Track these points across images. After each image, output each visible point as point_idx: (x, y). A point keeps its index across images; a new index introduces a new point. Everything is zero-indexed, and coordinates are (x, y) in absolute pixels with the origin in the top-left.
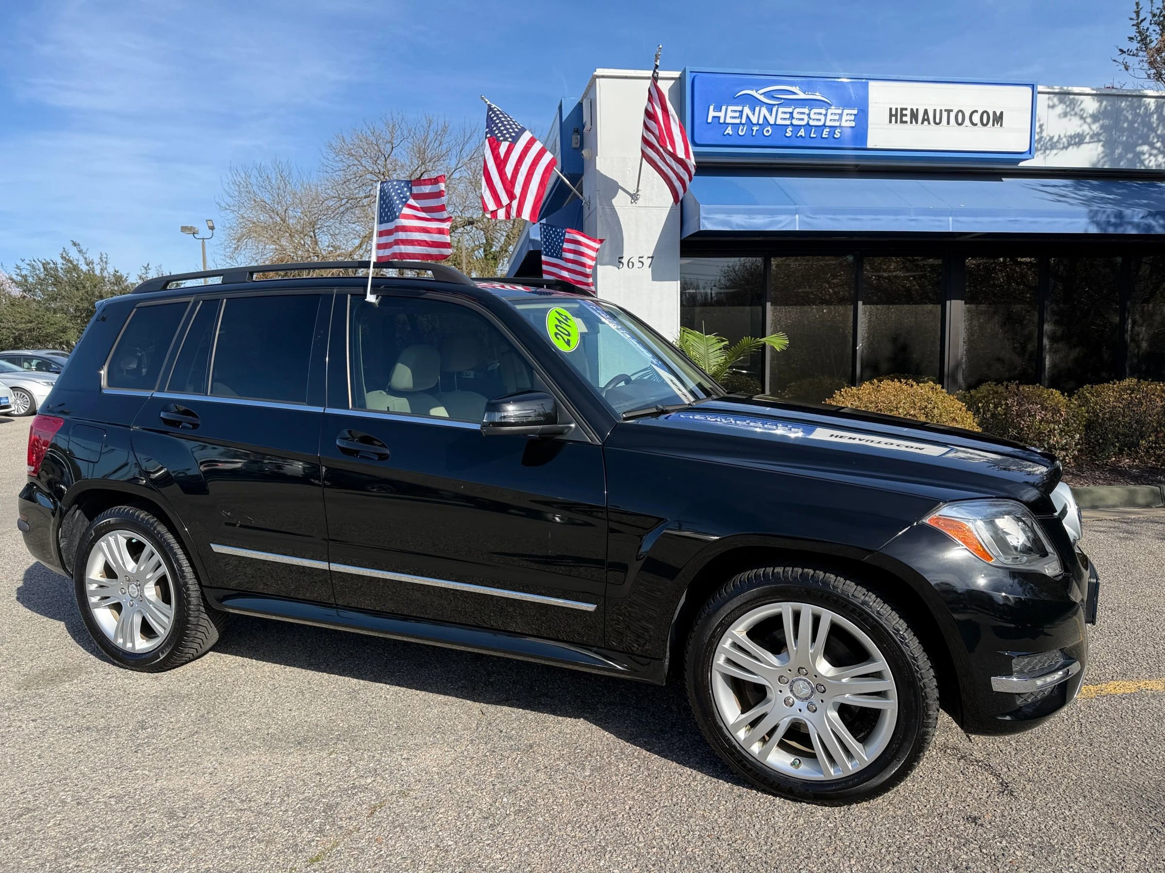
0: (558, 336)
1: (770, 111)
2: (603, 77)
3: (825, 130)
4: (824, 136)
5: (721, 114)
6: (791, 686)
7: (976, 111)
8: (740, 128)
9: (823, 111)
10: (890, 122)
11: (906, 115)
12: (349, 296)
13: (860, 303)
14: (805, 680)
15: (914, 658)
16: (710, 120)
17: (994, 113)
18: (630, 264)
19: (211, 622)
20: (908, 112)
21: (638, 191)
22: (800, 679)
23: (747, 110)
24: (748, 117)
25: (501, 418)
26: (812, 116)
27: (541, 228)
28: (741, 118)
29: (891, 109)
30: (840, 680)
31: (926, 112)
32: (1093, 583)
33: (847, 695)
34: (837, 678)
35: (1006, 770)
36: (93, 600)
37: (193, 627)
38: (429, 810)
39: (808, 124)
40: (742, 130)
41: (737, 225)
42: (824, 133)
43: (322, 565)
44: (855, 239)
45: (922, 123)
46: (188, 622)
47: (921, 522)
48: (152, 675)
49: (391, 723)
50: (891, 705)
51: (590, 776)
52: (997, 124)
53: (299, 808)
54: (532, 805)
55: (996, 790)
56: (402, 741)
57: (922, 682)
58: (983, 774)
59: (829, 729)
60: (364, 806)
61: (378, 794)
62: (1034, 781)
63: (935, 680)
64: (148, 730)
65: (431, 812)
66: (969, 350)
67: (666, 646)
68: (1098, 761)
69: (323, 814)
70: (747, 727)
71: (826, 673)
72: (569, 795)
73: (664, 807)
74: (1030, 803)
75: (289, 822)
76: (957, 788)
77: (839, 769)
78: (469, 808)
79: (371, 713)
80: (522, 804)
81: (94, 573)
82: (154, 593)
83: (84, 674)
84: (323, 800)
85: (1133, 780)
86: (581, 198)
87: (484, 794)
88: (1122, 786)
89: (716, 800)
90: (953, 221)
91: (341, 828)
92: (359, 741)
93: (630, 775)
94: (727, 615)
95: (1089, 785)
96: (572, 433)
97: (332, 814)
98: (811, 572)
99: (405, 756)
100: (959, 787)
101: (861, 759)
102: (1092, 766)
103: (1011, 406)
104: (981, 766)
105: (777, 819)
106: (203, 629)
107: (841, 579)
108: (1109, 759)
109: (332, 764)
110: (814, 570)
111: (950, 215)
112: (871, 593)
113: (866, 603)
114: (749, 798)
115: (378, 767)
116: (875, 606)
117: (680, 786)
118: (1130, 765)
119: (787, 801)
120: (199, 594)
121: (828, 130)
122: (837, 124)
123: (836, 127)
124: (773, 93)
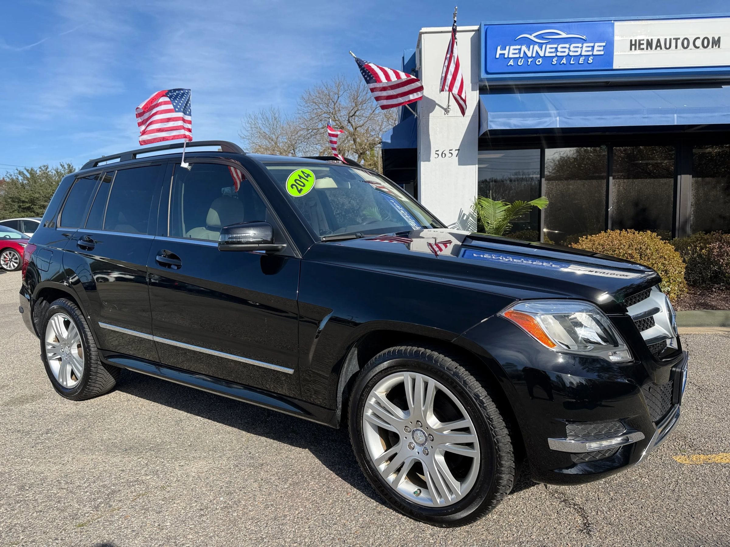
0: (294, 187)
1: (541, 48)
2: (426, 33)
3: (581, 58)
4: (580, 62)
5: (506, 52)
6: (413, 434)
7: (699, 38)
8: (519, 61)
9: (580, 45)
10: (631, 49)
11: (643, 44)
12: (174, 165)
13: (611, 178)
14: (421, 431)
15: (489, 418)
16: (498, 56)
17: (713, 38)
18: (444, 155)
19: (107, 371)
20: (645, 42)
21: (449, 106)
22: (418, 430)
23: (524, 48)
24: (525, 52)
25: (229, 238)
26: (572, 49)
28: (520, 54)
29: (631, 41)
30: (442, 432)
31: (659, 41)
32: (678, 372)
33: (447, 444)
34: (440, 430)
35: (594, 513)
36: (50, 355)
37: (94, 374)
38: (171, 500)
40: (521, 62)
41: (515, 125)
42: (581, 60)
43: (150, 337)
44: (607, 133)
45: (656, 49)
46: (90, 370)
47: (498, 314)
48: (76, 402)
49: (188, 442)
50: (475, 454)
51: (287, 488)
52: (716, 46)
53: (95, 491)
54: (236, 504)
55: (577, 528)
56: (187, 454)
57: (496, 438)
58: (574, 515)
59: (436, 469)
60: (134, 494)
61: (148, 487)
62: (613, 524)
63: (509, 437)
64: (49, 435)
65: (171, 502)
66: (696, 211)
67: (336, 400)
68: (676, 514)
69: (106, 496)
70: (387, 461)
71: (434, 425)
72: (264, 500)
73: (322, 514)
74: (600, 542)
75: (83, 500)
76: (547, 523)
77: (443, 499)
78: (196, 501)
79: (180, 434)
80: (230, 503)
81: (50, 339)
82: (77, 352)
83: (41, 399)
84: (113, 487)
85: (699, 532)
86: (414, 113)
87: (212, 493)
88: (686, 536)
89: (361, 514)
90: (677, 117)
91: (110, 506)
92: (162, 452)
93: (314, 490)
94: (370, 380)
95: (658, 532)
96: (283, 250)
97: (111, 497)
98: (422, 350)
99: (182, 464)
100: (549, 523)
101: (457, 494)
102: (669, 517)
103: (713, 249)
104: (575, 509)
105: (395, 532)
106: (101, 376)
107: (442, 356)
108: (687, 514)
109: (135, 465)
110: (425, 349)
111: (674, 113)
112: (462, 367)
113: (456, 374)
114: (385, 515)
115: (161, 469)
116: (463, 378)
117: (342, 501)
118: (703, 519)
119: (410, 520)
120: (96, 353)
121: (584, 58)
122: (590, 53)
123: (589, 56)
124: (543, 35)
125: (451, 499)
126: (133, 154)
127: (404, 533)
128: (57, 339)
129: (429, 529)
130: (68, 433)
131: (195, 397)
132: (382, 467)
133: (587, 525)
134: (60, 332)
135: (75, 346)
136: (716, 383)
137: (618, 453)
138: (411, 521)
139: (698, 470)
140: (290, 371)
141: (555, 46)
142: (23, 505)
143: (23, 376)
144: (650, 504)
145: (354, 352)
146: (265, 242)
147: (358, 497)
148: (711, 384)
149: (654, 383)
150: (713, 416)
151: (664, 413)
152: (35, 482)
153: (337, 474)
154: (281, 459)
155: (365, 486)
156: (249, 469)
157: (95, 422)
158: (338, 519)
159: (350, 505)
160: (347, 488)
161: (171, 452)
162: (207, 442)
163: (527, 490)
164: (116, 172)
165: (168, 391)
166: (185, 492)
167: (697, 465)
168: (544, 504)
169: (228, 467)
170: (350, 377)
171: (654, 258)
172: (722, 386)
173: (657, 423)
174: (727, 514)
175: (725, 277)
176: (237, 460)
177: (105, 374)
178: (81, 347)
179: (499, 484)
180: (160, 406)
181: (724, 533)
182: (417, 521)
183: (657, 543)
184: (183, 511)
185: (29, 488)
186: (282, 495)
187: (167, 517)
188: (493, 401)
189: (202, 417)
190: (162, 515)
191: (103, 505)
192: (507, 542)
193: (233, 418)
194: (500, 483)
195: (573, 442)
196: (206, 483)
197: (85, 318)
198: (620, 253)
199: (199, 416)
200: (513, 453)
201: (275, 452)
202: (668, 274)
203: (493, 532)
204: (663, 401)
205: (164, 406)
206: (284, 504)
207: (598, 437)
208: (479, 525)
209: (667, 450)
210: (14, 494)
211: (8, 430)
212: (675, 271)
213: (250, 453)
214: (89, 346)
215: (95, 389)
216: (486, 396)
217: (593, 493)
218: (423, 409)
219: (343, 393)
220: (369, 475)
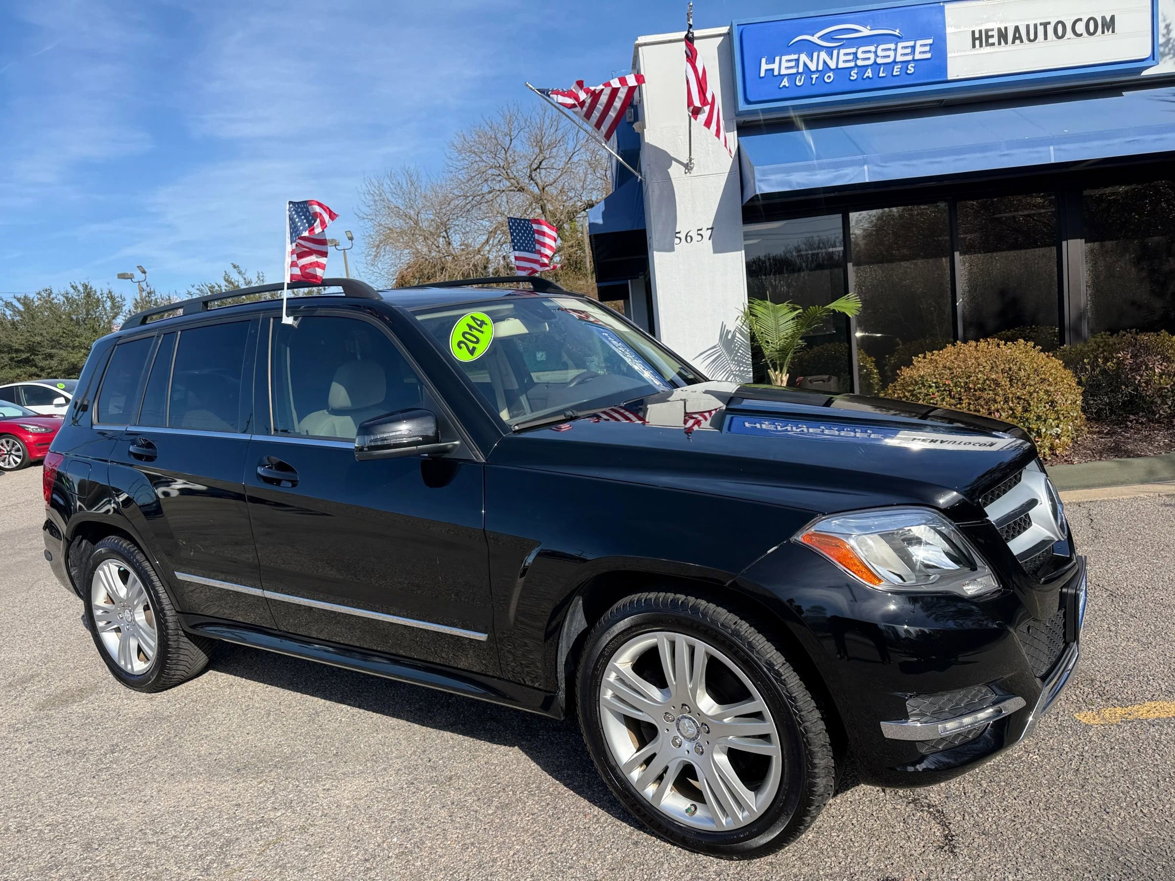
0: (463, 345)
1: (831, 55)
2: (645, 44)
3: (896, 67)
4: (895, 74)
5: (775, 66)
6: (677, 724)
7: (1080, 20)
8: (798, 78)
9: (892, 46)
10: (974, 46)
11: (992, 36)
12: (272, 320)
13: (957, 254)
14: (690, 719)
15: (791, 698)
16: (762, 74)
17: (1103, 18)
18: (689, 239)
19: (193, 645)
20: (995, 33)
21: (690, 160)
22: (686, 717)
23: (803, 58)
24: (805, 64)
25: (371, 441)
26: (880, 53)
27: (509, 223)
28: (798, 67)
29: (973, 32)
30: (721, 720)
31: (1017, 29)
32: (1071, 594)
33: (731, 737)
34: (718, 717)
35: (959, 818)
36: (101, 624)
37: (174, 651)
40: (800, 80)
41: (798, 183)
42: (895, 70)
43: (257, 592)
44: (946, 183)
45: (1013, 42)
46: (168, 646)
47: (794, 538)
48: (149, 695)
49: (332, 749)
50: (774, 750)
51: (492, 814)
52: (1108, 31)
53: (200, 843)
54: (418, 847)
55: (935, 845)
56: (332, 769)
57: (803, 725)
58: (929, 823)
59: (717, 775)
60: (260, 843)
61: (280, 829)
62: (989, 833)
63: (822, 722)
64: (116, 754)
65: (319, 851)
66: (1095, 295)
67: (557, 678)
68: (1082, 809)
69: (218, 850)
70: (641, 766)
71: (709, 710)
72: (460, 836)
73: (549, 854)
74: (969, 864)
75: (184, 858)
76: (889, 840)
77: (730, 819)
78: (356, 847)
79: (319, 737)
80: (408, 846)
81: (100, 599)
82: (144, 617)
83: (94, 695)
84: (226, 835)
85: (1117, 836)
86: (636, 174)
87: (379, 832)
88: (1098, 844)
89: (608, 848)
90: (1055, 150)
91: (227, 866)
92: (294, 768)
93: (533, 814)
94: (606, 647)
95: (1056, 841)
96: (456, 450)
97: (226, 851)
98: (682, 597)
99: (327, 787)
100: (892, 839)
101: (750, 809)
102: (1071, 815)
103: (1123, 360)
104: (930, 813)
105: (663, 873)
106: (186, 652)
107: (712, 606)
108: (1098, 807)
109: (256, 794)
110: (686, 596)
111: (1049, 145)
112: (743, 622)
113: (736, 633)
114: (645, 846)
115: (296, 798)
116: (746, 637)
117: (578, 828)
118: (1122, 815)
119: (683, 851)
120: (174, 619)
121: (900, 66)
122: (910, 58)
123: (908, 62)
124: (832, 34)
125: (743, 818)
126: (203, 303)
127: (677, 874)
128: (110, 599)
129: (712, 864)
130: (145, 749)
132: (635, 775)
133: (949, 838)
134: (115, 589)
135: (140, 609)
136: (1137, 584)
137: (986, 732)
138: (685, 854)
139: (1114, 733)
140: (482, 637)
141: (853, 50)
142: (93, 875)
143: (61, 656)
144: (1042, 796)
145: (579, 603)
146: (426, 440)
147: (602, 820)
148: (1129, 586)
149: (1035, 620)
150: (1134, 640)
151: (1054, 660)
152: (107, 835)
153: (566, 785)
154: (479, 767)
155: (610, 801)
156: (431, 786)
157: (185, 728)
158: (574, 859)
159: (591, 835)
160: (584, 807)
161: (308, 767)
162: (362, 746)
163: (857, 788)
164: (179, 333)
165: (291, 664)
166: (338, 833)
167: (1112, 725)
168: (884, 809)
169: (398, 786)
170: (574, 640)
171: (1033, 383)
172: (1147, 588)
173: (1044, 678)
174: (1158, 802)
175: (1145, 402)
176: (411, 773)
177: (192, 649)
178: (149, 609)
179: (812, 793)
180: (281, 691)
181: (1154, 833)
182: (694, 852)
183: (1055, 858)
184: (338, 865)
185: (99, 845)
186: (486, 827)
187: (315, 876)
188: (794, 670)
189: (349, 705)
190: (308, 874)
191: (215, 865)
192: (831, 875)
193: (397, 703)
194: (815, 791)
195: (919, 725)
196: (367, 816)
197: (152, 566)
198: (978, 379)
199: (344, 703)
200: (830, 745)
201: (467, 755)
202: (1055, 406)
203: (810, 861)
204: (1050, 642)
205: (287, 692)
206: (490, 840)
207: (957, 714)
208: (788, 853)
209: (1066, 703)
210: (78, 858)
211: (51, 751)
212: (1066, 401)
213: (430, 761)
214: (163, 610)
215: (178, 673)
216: (784, 664)
217: (957, 785)
218: (690, 686)
219: (565, 665)
220: (615, 788)
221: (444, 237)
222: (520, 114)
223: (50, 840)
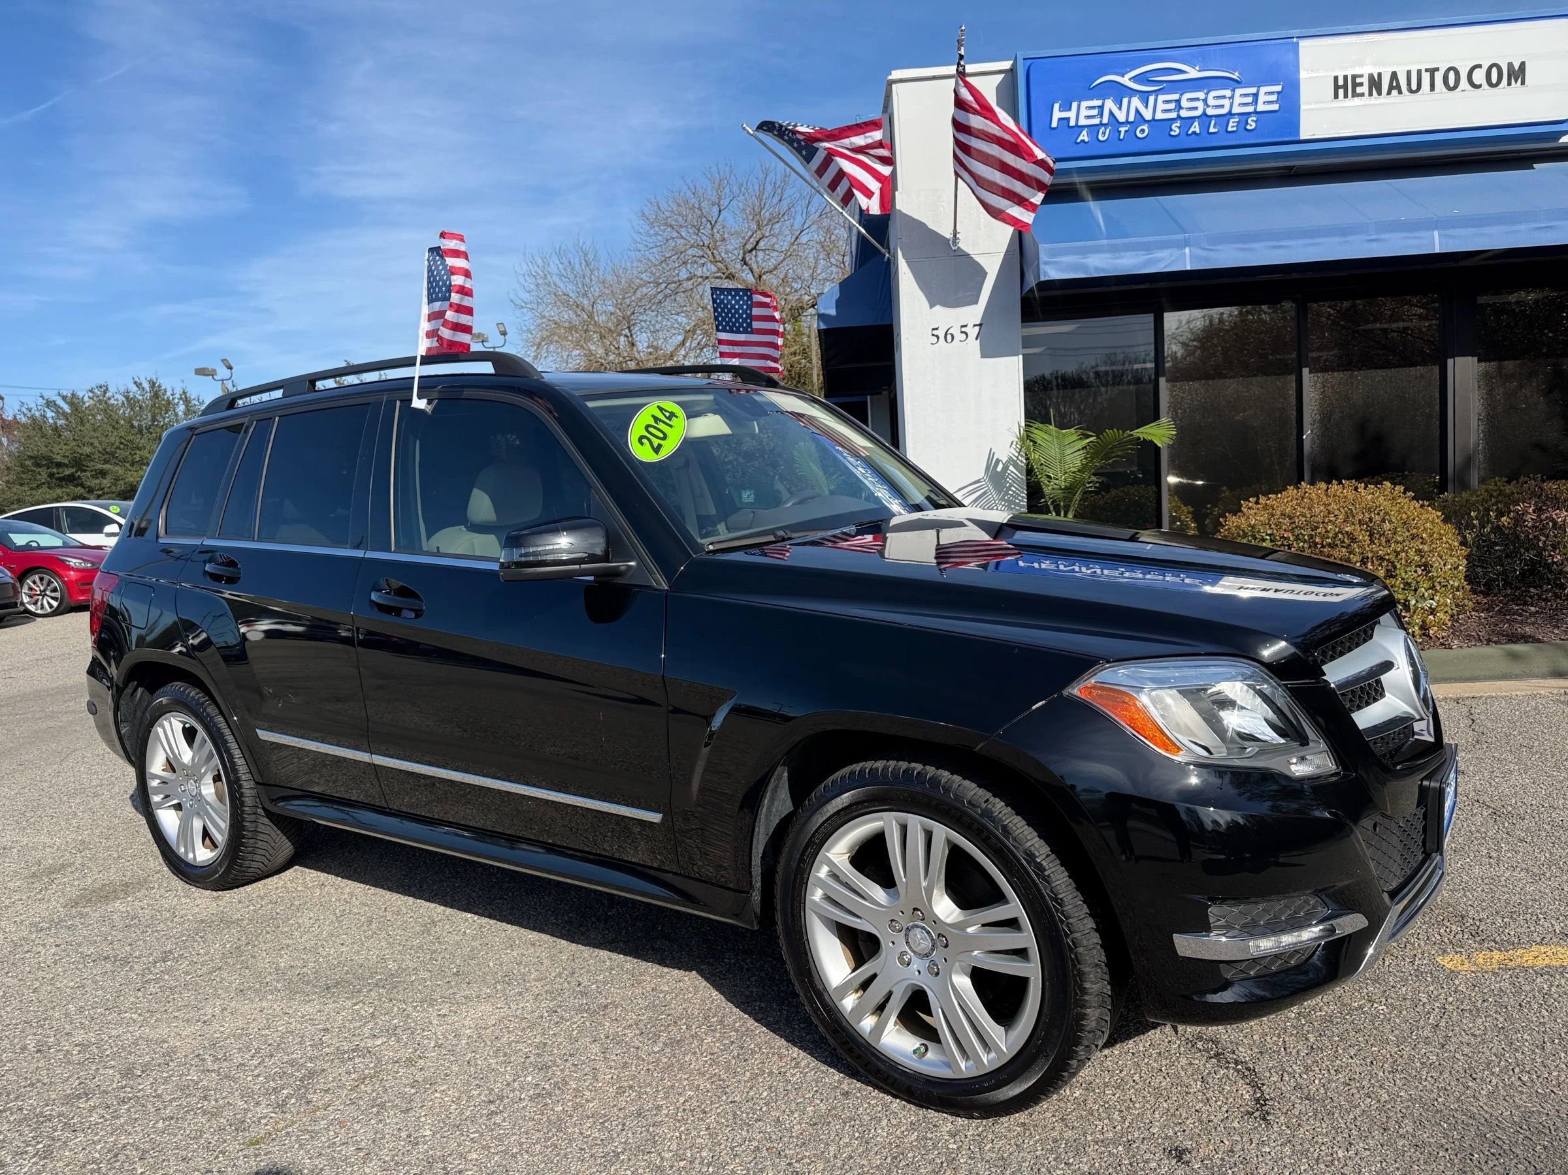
0: (645, 441)
1: (1146, 103)
2: (901, 81)
3: (1231, 121)
4: (1230, 129)
5: (1072, 114)
6: (906, 935)
7: (1479, 66)
8: (1101, 131)
9: (1228, 93)
10: (1336, 96)
11: (1361, 84)
12: (398, 403)
13: (1305, 371)
14: (923, 928)
15: (1056, 900)
16: (1054, 124)
17: (1510, 65)
18: (949, 337)
19: (275, 829)
20: (1365, 80)
21: (955, 233)
22: (917, 926)
23: (1109, 104)
24: (1111, 113)
25: (521, 556)
26: (1211, 102)
27: (712, 295)
28: (1102, 117)
29: (1336, 78)
30: (964, 929)
31: (1394, 76)
32: (1435, 788)
33: (976, 953)
34: (960, 926)
35: (1275, 1078)
36: (156, 799)
37: (250, 835)
38: (428, 1086)
39: (1204, 114)
40: (1104, 133)
41: (1096, 269)
42: (1231, 124)
43: (363, 756)
44: (1294, 276)
45: (1389, 93)
46: (243, 828)
47: (1065, 692)
48: (215, 894)
49: (452, 966)
50: (1032, 970)
51: (658, 1052)
52: (1516, 82)
53: (275, 1073)
54: (559, 1088)
55: (1242, 1109)
56: (451, 991)
57: (1071, 936)
58: (1235, 1082)
59: (956, 1003)
60: (353, 1076)
61: (379, 1060)
62: (1314, 1098)
63: (1097, 935)
64: (169, 963)
65: (429, 1089)
66: (1489, 431)
67: (750, 873)
68: (1441, 1073)
69: (298, 1083)
70: (857, 991)
71: (948, 917)
72: (615, 1077)
73: (732, 1102)
74: (1286, 1134)
75: (253, 1091)
76: (1181, 1102)
77: (971, 1062)
78: (479, 1086)
79: (435, 952)
80: (547, 1086)
81: (157, 765)
82: (213, 790)
83: (143, 891)
84: (309, 1065)
85: (1485, 1108)
86: (883, 250)
87: (509, 1068)
88: (1459, 1117)
89: (809, 1098)
90: (1439, 236)
91: (308, 1102)
92: (400, 988)
93: (712, 1054)
94: (816, 831)
95: (1404, 1111)
96: (632, 571)
97: (308, 1084)
98: (918, 767)
99: (443, 1012)
100: (1186, 1101)
101: (999, 1050)
102: (1426, 1080)
103: (1523, 514)
104: (1238, 1071)
105: (880, 1131)
106: (266, 838)
107: (957, 778)
108: (1462, 1071)
109: (350, 1018)
110: (924, 765)
111: (1433, 229)
112: (997, 800)
113: (987, 814)
114: (857, 1098)
115: (402, 1024)
116: (1001, 820)
117: (771, 1073)
118: (1494, 1082)
119: (909, 1106)
120: (253, 792)
121: (1237, 120)
122: (1250, 109)
123: (1249, 114)
124: (1148, 75)
125: (988, 1061)
126: (310, 381)
127: (898, 1132)
128: (170, 766)
129: (945, 1123)
130: (206, 958)
131: (458, 873)
132: (849, 1003)
133: (1261, 1102)
134: (177, 752)
135: (208, 779)
136: (1529, 800)
137: (1315, 957)
138: (910, 1109)
139: (1488, 982)
140: (655, 817)
141: (1176, 97)
142: (134, 1106)
143: (101, 843)
144: (1388, 1056)
145: (782, 776)
146: (593, 558)
147: (803, 1064)
148: (1519, 804)
149: (1384, 815)
150: (1522, 870)
151: (1409, 872)
152: (153, 1059)
153: (757, 1021)
154: (643, 994)
155: (815, 1042)
156: (579, 1016)
157: (261, 934)
158: (764, 1109)
159: (788, 1081)
160: (779, 1048)
161: (420, 987)
162: (491, 964)
163: (1142, 1037)
164: (277, 419)
165: (401, 861)
166: (455, 1068)
167: (1486, 972)
168: (1176, 1064)
169: (536, 1014)
170: (775, 825)
171: (1400, 539)
172: (1543, 806)
173: (1393, 894)
174: (1541, 1068)
175: (1551, 571)
176: (554, 999)
177: (273, 834)
178: (220, 780)
179: (1081, 1028)
180: (387, 894)
181: (1533, 1107)
182: (922, 1107)
183: (1401, 1132)
184: (454, 1107)
185: (143, 1072)
186: (650, 1067)
187: (423, 1119)
188: (1062, 865)
189: (476, 913)
190: (414, 1116)
191: (293, 1101)
192: (1102, 1141)
193: (540, 913)
194: (1084, 1025)
195: (1224, 939)
196: (495, 1049)
197: (227, 721)
198: (1327, 531)
199: (470, 911)
200: (1106, 965)
201: (629, 979)
202: (1430, 572)
203: (1075, 1124)
204: (1404, 849)
205: (396, 896)
206: (654, 1084)
207: (1274, 929)
208: (1046, 1110)
209: (1426, 944)
210: (115, 1086)
211: (84, 956)
212: (1445, 565)
213: (579, 985)
214: (238, 779)
215: (254, 864)
216: (1048, 856)
217: (1275, 1038)
218: (924, 884)
219: (763, 858)
220: (823, 1021)
221: (626, 336)
222: (733, 177)
223: (79, 1064)
